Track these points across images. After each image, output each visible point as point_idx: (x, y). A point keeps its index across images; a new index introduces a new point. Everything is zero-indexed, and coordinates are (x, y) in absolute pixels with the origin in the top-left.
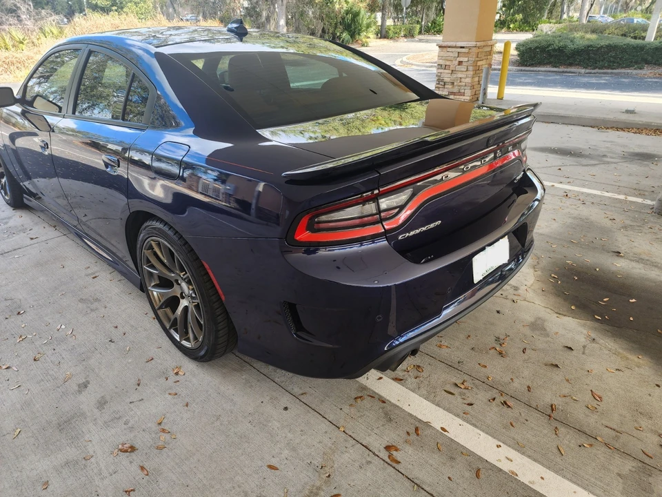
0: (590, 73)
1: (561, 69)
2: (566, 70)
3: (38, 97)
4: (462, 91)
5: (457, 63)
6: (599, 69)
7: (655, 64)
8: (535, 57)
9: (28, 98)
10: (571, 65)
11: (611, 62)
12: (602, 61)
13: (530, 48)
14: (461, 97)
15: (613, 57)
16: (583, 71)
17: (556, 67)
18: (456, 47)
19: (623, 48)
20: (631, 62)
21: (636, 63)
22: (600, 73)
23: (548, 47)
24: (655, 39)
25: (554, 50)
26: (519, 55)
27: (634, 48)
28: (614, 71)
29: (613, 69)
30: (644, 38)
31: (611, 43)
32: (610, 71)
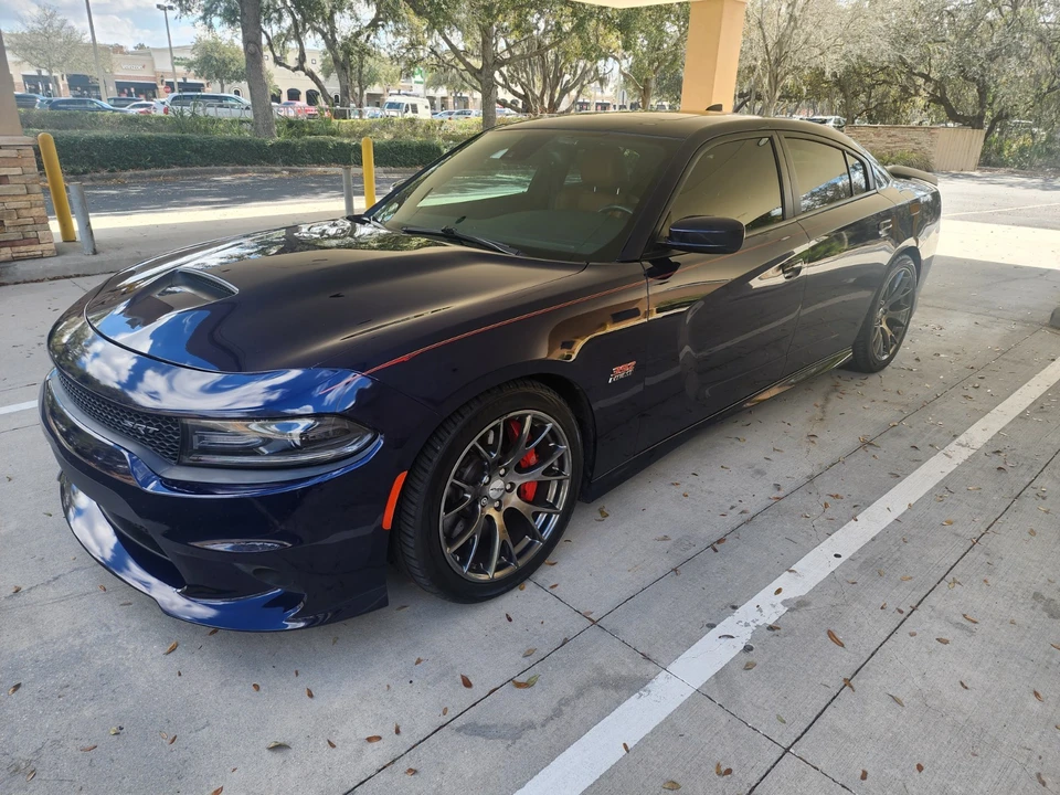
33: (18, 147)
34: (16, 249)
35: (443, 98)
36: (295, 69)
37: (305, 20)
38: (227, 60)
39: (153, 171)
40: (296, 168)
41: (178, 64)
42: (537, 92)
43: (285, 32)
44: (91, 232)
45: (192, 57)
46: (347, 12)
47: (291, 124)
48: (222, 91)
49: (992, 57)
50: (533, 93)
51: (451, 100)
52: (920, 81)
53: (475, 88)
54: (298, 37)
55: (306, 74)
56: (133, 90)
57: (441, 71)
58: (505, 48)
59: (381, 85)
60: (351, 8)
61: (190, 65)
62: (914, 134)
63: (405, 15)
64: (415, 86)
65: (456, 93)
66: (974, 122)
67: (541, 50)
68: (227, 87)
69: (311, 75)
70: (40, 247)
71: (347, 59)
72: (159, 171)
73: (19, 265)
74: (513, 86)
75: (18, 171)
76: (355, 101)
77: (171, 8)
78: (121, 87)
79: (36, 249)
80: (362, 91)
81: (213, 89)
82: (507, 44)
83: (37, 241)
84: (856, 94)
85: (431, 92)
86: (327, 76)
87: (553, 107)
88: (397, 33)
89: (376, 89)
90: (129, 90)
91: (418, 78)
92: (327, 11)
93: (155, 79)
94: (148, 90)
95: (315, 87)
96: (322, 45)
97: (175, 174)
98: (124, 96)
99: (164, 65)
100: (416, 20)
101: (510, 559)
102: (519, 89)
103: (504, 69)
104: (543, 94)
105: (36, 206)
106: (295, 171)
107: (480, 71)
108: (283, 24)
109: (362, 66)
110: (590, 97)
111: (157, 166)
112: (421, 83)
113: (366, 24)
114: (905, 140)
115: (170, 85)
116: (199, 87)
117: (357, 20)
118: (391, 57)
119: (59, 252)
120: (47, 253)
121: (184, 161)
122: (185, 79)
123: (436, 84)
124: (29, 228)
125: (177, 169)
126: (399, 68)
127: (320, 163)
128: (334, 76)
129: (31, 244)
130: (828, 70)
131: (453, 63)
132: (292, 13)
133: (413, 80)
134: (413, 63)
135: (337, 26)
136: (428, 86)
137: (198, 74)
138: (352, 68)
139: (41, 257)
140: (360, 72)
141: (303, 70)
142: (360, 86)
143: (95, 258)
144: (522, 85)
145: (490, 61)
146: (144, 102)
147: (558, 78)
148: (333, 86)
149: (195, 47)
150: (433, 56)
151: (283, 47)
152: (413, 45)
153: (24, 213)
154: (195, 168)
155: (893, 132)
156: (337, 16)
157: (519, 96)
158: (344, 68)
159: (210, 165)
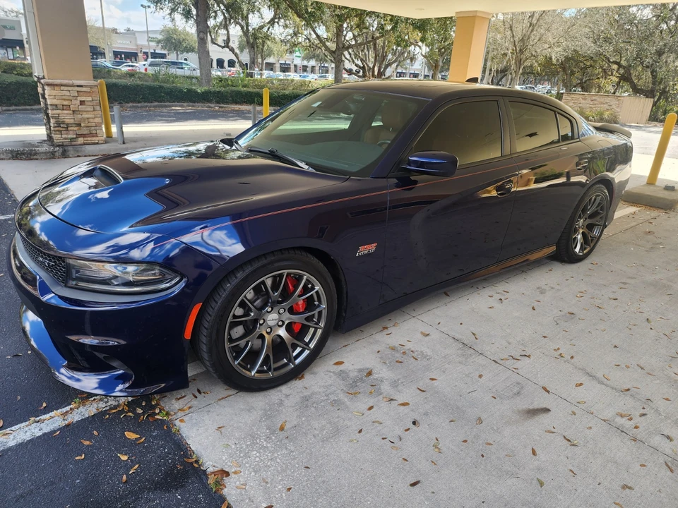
4: (94, 132)
5: (78, 103)
14: (94, 138)
18: (73, 86)
33: (91, 87)
34: (86, 139)
35: (313, 67)
36: (223, 47)
37: (231, 18)
38: (181, 40)
39: (143, 104)
40: (222, 105)
41: (151, 41)
42: (371, 66)
43: (218, 24)
44: (123, 132)
45: (160, 37)
46: (257, 14)
47: (221, 80)
48: (177, 59)
49: (660, 53)
50: (368, 66)
51: (317, 68)
52: (615, 67)
53: (332, 61)
54: (226, 27)
55: (230, 50)
56: (123, 56)
57: (312, 51)
58: (352, 37)
59: (274, 57)
60: (259, 11)
61: (159, 42)
62: (608, 100)
63: (291, 16)
64: (295, 58)
65: (321, 64)
66: (649, 94)
67: (374, 39)
68: (180, 56)
69: (232, 50)
70: (98, 138)
71: (254, 41)
72: (146, 104)
73: (87, 146)
74: (356, 61)
75: (90, 99)
76: (258, 67)
77: (149, 7)
78: (116, 54)
79: (95, 139)
80: (263, 61)
81: (172, 57)
82: (354, 35)
83: (96, 135)
84: (573, 73)
85: (305, 63)
86: (242, 51)
87: (381, 74)
88: (286, 26)
89: (271, 60)
90: (121, 56)
91: (298, 54)
92: (245, 12)
93: (137, 49)
94: (132, 56)
95: (234, 58)
96: (240, 33)
97: (155, 107)
98: (118, 60)
99: (142, 41)
100: (298, 19)
101: (269, 369)
102: (359, 63)
103: (350, 50)
104: (374, 67)
105: (97, 117)
106: (222, 107)
107: (334, 52)
108: (217, 20)
109: (263, 46)
110: (406, 69)
111: (145, 102)
112: (299, 57)
113: (267, 21)
114: (602, 103)
115: (146, 53)
116: (163, 56)
117: (262, 19)
118: (281, 41)
119: (106, 142)
120: (101, 142)
121: (160, 99)
122: (155, 50)
123: (308, 58)
124: (93, 128)
125: (156, 104)
126: (286, 48)
127: (237, 103)
128: (246, 51)
129: (93, 136)
130: (553, 57)
131: (319, 46)
132: (224, 14)
133: (295, 55)
134: (295, 45)
135: (250, 21)
136: (304, 58)
137: (163, 48)
138: (257, 47)
139: (98, 143)
140: (262, 50)
141: (228, 47)
142: (262, 58)
143: (124, 146)
144: (362, 60)
145: (341, 46)
146: (131, 64)
147: (384, 57)
148: (245, 57)
149: (162, 31)
150: (307, 41)
151: (217, 33)
152: (295, 34)
153: (91, 120)
154: (166, 104)
155: (594, 98)
156: (250, 16)
157: (360, 67)
158: (253, 47)
159: (174, 102)
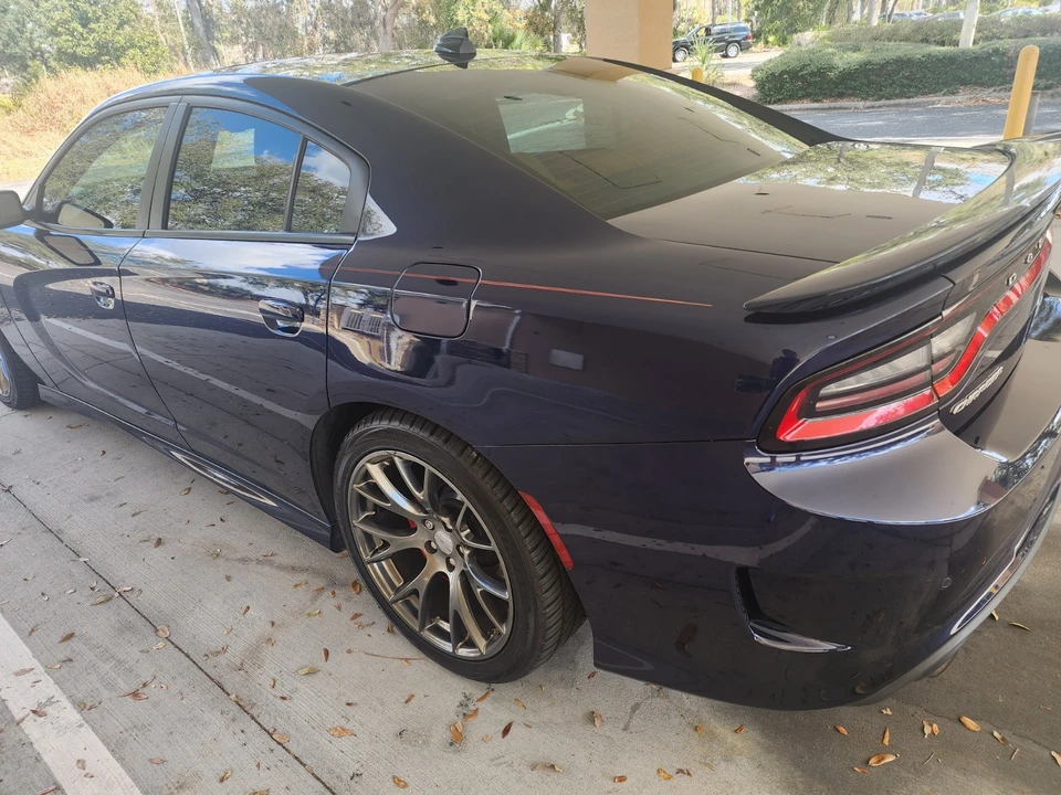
0: (873, 107)
1: (826, 104)
2: (833, 105)
3: (66, 205)
6: (887, 99)
7: (976, 84)
8: (782, 88)
9: (49, 206)
10: (841, 96)
11: (904, 86)
12: (891, 85)
13: (773, 74)
15: (907, 78)
16: (861, 104)
17: (817, 101)
19: (922, 62)
20: (938, 83)
21: (945, 84)
22: (888, 106)
23: (801, 70)
24: (974, 43)
25: (812, 74)
26: (756, 87)
27: (939, 60)
28: (911, 100)
29: (909, 97)
30: (956, 43)
31: (902, 55)
32: (904, 101)
